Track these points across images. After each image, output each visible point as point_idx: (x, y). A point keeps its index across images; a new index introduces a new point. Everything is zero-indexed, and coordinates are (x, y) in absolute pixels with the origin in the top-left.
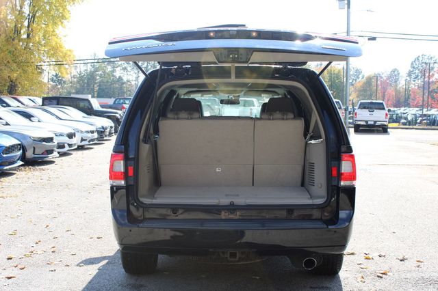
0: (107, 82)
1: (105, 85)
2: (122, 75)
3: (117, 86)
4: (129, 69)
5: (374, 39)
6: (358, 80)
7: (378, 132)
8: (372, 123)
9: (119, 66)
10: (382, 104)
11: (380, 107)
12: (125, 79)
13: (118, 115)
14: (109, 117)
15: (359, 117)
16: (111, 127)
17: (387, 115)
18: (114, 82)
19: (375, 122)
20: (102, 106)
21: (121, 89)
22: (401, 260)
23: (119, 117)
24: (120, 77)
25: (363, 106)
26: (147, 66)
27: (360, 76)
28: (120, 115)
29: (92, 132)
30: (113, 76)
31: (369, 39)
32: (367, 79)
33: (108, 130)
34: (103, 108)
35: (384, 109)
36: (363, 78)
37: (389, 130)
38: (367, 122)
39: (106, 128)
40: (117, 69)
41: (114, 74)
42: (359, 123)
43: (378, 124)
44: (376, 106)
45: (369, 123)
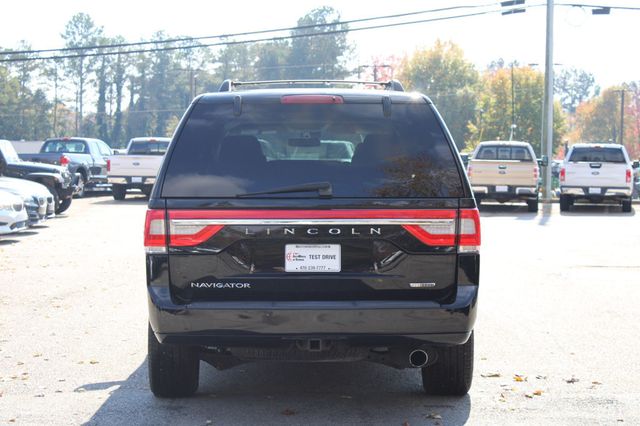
0: (10, 103)
1: (5, 111)
2: (42, 87)
3: (33, 111)
4: (61, 73)
5: (605, 10)
6: (585, 99)
7: (612, 211)
8: (598, 191)
9: (36, 66)
10: (620, 150)
11: (616, 157)
12: (50, 98)
13: (58, 176)
14: (39, 180)
15: (569, 180)
16: (49, 200)
17: (628, 174)
18: (25, 103)
19: (604, 189)
20: (23, 157)
21: (42, 118)
22: (569, 382)
23: (61, 180)
24: (39, 92)
25: (579, 155)
26: (104, 67)
27: (591, 90)
28: (63, 175)
29: (18, 208)
30: (24, 89)
31: (595, 12)
32: (605, 96)
33: (44, 206)
34: (25, 160)
35: (624, 161)
36: (597, 93)
37: (633, 206)
38: (586, 189)
39: (42, 201)
40: (31, 73)
41: (27, 85)
42: (571, 191)
43: (610, 193)
44: (608, 156)
45: (592, 191)
